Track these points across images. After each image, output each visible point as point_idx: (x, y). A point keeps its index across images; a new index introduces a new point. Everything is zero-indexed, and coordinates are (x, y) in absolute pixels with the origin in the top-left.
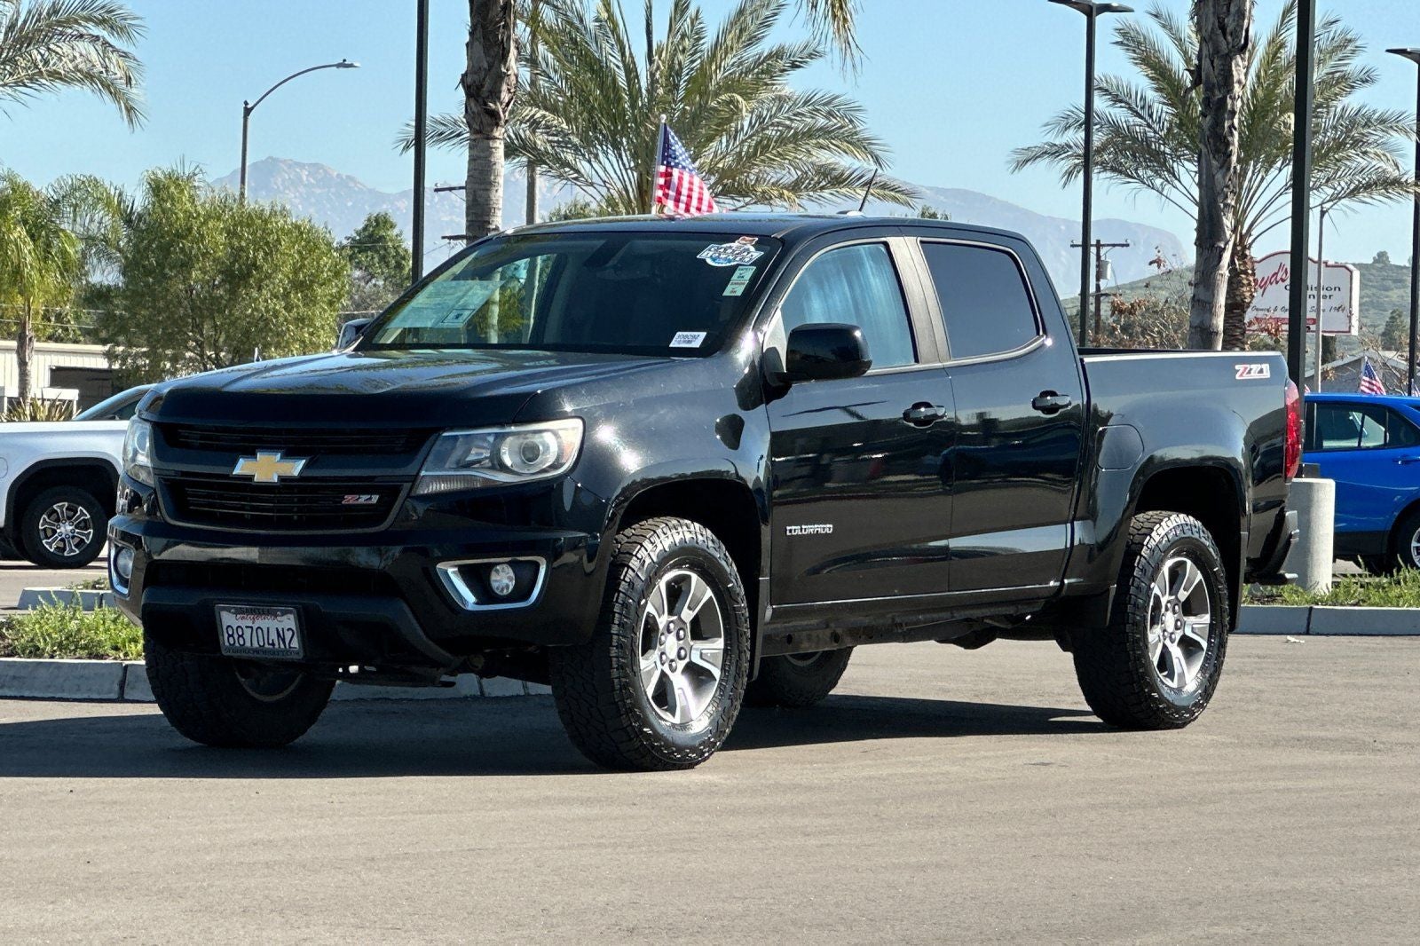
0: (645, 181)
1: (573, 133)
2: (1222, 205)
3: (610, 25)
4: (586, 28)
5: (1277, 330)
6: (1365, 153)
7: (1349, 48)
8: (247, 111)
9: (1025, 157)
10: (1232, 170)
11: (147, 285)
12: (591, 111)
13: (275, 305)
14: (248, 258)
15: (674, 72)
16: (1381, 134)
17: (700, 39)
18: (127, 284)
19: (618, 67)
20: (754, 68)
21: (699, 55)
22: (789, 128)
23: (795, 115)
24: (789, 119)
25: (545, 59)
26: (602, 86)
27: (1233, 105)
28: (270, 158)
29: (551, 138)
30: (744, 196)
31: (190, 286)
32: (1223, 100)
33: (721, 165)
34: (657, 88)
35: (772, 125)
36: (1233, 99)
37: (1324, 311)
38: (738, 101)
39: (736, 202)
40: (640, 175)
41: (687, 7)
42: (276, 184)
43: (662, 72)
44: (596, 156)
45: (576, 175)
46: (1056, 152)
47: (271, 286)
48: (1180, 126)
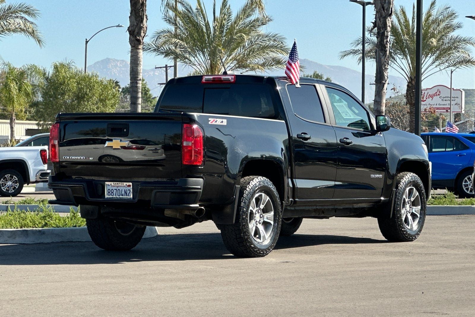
0: (212, 64)
1: (188, 48)
2: (384, 68)
3: (200, 11)
4: (193, 12)
5: (434, 112)
6: (458, 51)
7: (453, 16)
8: (87, 42)
9: (344, 54)
10: (387, 56)
11: (50, 101)
12: (194, 40)
13: (93, 107)
14: (84, 91)
15: (222, 26)
16: (464, 45)
17: (230, 15)
18: (43, 101)
19: (203, 25)
20: (249, 25)
21: (230, 21)
22: (261, 45)
23: (263, 41)
24: (261, 42)
25: (179, 23)
26: (198, 32)
27: (387, 34)
28: (107, 58)
29: (181, 49)
30: (246, 68)
31: (65, 101)
32: (384, 32)
33: (238, 58)
34: (216, 32)
35: (255, 44)
36: (387, 32)
37: (453, 105)
38: (243, 36)
39: (243, 70)
40: (211, 62)
41: (226, 5)
42: (109, 67)
43: (218, 26)
44: (196, 55)
45: (190, 62)
46: (355, 52)
47: (92, 101)
48: (396, 43)
